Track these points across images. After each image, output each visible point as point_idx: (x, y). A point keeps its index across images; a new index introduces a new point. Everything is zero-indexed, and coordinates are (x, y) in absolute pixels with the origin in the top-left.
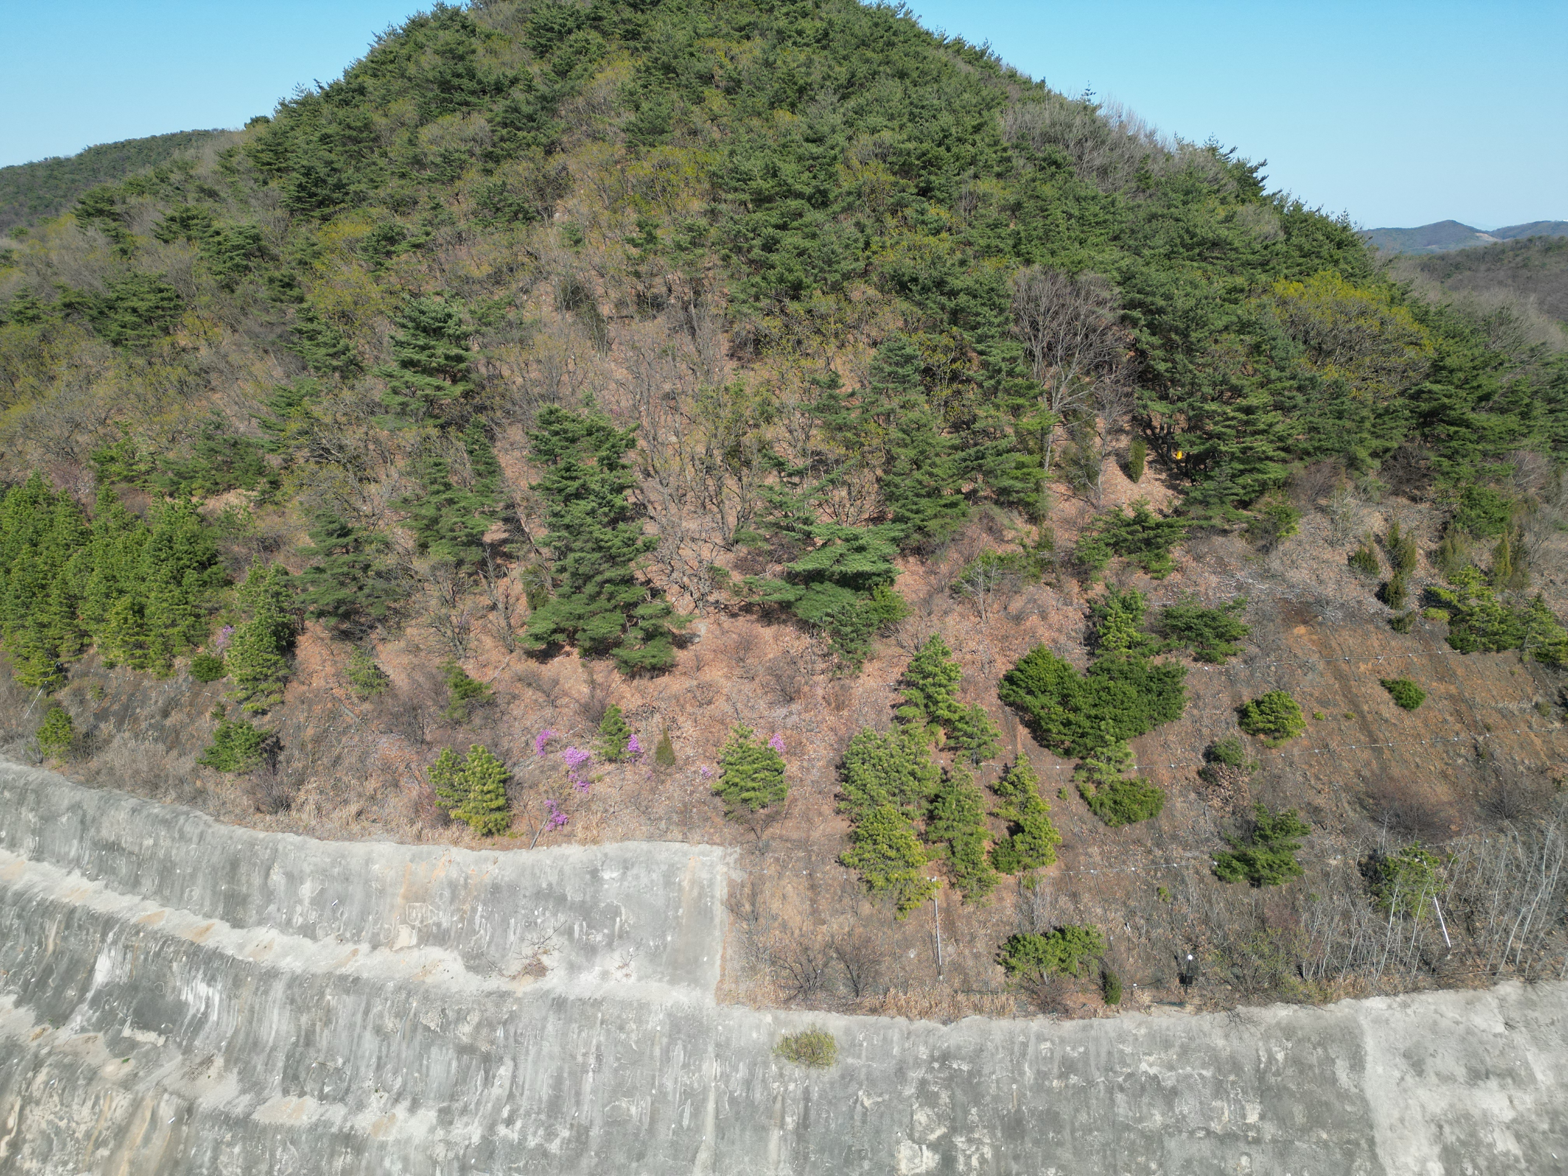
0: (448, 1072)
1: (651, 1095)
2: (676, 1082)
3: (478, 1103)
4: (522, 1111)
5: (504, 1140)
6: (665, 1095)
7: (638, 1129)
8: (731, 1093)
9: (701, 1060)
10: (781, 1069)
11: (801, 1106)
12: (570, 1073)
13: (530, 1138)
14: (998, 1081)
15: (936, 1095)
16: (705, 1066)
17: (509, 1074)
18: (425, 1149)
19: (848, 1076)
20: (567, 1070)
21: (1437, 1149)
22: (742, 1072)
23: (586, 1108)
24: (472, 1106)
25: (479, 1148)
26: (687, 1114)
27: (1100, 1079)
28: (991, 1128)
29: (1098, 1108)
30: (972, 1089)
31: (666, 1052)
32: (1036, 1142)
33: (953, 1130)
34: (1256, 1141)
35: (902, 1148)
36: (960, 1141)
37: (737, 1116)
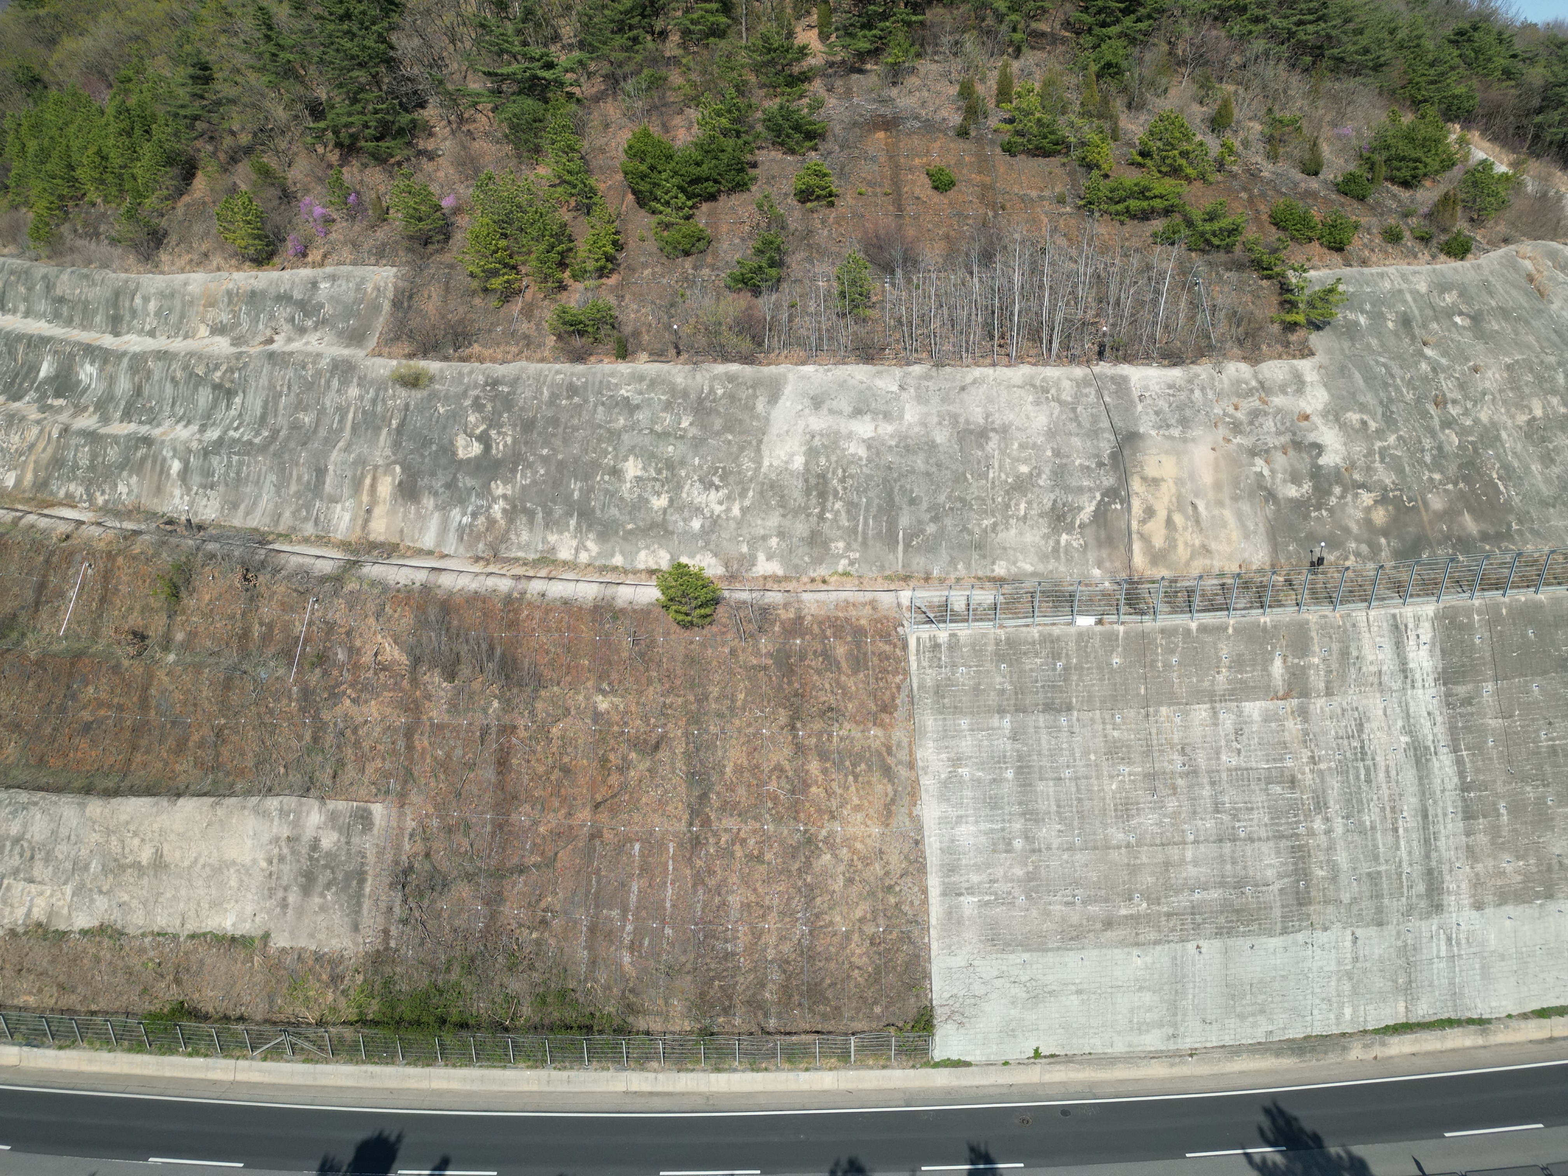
0: (207, 402)
1: (317, 410)
2: (332, 402)
3: (222, 420)
4: (245, 423)
5: (231, 437)
6: (325, 409)
8: (363, 407)
9: (348, 387)
10: (394, 392)
11: (403, 413)
12: (273, 398)
13: (246, 436)
14: (525, 398)
15: (484, 406)
16: (350, 391)
19: (434, 396)
21: (804, 448)
22: (371, 394)
23: (280, 418)
24: (218, 421)
25: (216, 442)
26: (336, 421)
27: (592, 399)
28: (514, 426)
29: (585, 416)
30: (508, 402)
31: (328, 382)
32: (539, 434)
33: (490, 426)
34: (682, 437)
35: (459, 438)
36: (493, 433)
37: (365, 421)
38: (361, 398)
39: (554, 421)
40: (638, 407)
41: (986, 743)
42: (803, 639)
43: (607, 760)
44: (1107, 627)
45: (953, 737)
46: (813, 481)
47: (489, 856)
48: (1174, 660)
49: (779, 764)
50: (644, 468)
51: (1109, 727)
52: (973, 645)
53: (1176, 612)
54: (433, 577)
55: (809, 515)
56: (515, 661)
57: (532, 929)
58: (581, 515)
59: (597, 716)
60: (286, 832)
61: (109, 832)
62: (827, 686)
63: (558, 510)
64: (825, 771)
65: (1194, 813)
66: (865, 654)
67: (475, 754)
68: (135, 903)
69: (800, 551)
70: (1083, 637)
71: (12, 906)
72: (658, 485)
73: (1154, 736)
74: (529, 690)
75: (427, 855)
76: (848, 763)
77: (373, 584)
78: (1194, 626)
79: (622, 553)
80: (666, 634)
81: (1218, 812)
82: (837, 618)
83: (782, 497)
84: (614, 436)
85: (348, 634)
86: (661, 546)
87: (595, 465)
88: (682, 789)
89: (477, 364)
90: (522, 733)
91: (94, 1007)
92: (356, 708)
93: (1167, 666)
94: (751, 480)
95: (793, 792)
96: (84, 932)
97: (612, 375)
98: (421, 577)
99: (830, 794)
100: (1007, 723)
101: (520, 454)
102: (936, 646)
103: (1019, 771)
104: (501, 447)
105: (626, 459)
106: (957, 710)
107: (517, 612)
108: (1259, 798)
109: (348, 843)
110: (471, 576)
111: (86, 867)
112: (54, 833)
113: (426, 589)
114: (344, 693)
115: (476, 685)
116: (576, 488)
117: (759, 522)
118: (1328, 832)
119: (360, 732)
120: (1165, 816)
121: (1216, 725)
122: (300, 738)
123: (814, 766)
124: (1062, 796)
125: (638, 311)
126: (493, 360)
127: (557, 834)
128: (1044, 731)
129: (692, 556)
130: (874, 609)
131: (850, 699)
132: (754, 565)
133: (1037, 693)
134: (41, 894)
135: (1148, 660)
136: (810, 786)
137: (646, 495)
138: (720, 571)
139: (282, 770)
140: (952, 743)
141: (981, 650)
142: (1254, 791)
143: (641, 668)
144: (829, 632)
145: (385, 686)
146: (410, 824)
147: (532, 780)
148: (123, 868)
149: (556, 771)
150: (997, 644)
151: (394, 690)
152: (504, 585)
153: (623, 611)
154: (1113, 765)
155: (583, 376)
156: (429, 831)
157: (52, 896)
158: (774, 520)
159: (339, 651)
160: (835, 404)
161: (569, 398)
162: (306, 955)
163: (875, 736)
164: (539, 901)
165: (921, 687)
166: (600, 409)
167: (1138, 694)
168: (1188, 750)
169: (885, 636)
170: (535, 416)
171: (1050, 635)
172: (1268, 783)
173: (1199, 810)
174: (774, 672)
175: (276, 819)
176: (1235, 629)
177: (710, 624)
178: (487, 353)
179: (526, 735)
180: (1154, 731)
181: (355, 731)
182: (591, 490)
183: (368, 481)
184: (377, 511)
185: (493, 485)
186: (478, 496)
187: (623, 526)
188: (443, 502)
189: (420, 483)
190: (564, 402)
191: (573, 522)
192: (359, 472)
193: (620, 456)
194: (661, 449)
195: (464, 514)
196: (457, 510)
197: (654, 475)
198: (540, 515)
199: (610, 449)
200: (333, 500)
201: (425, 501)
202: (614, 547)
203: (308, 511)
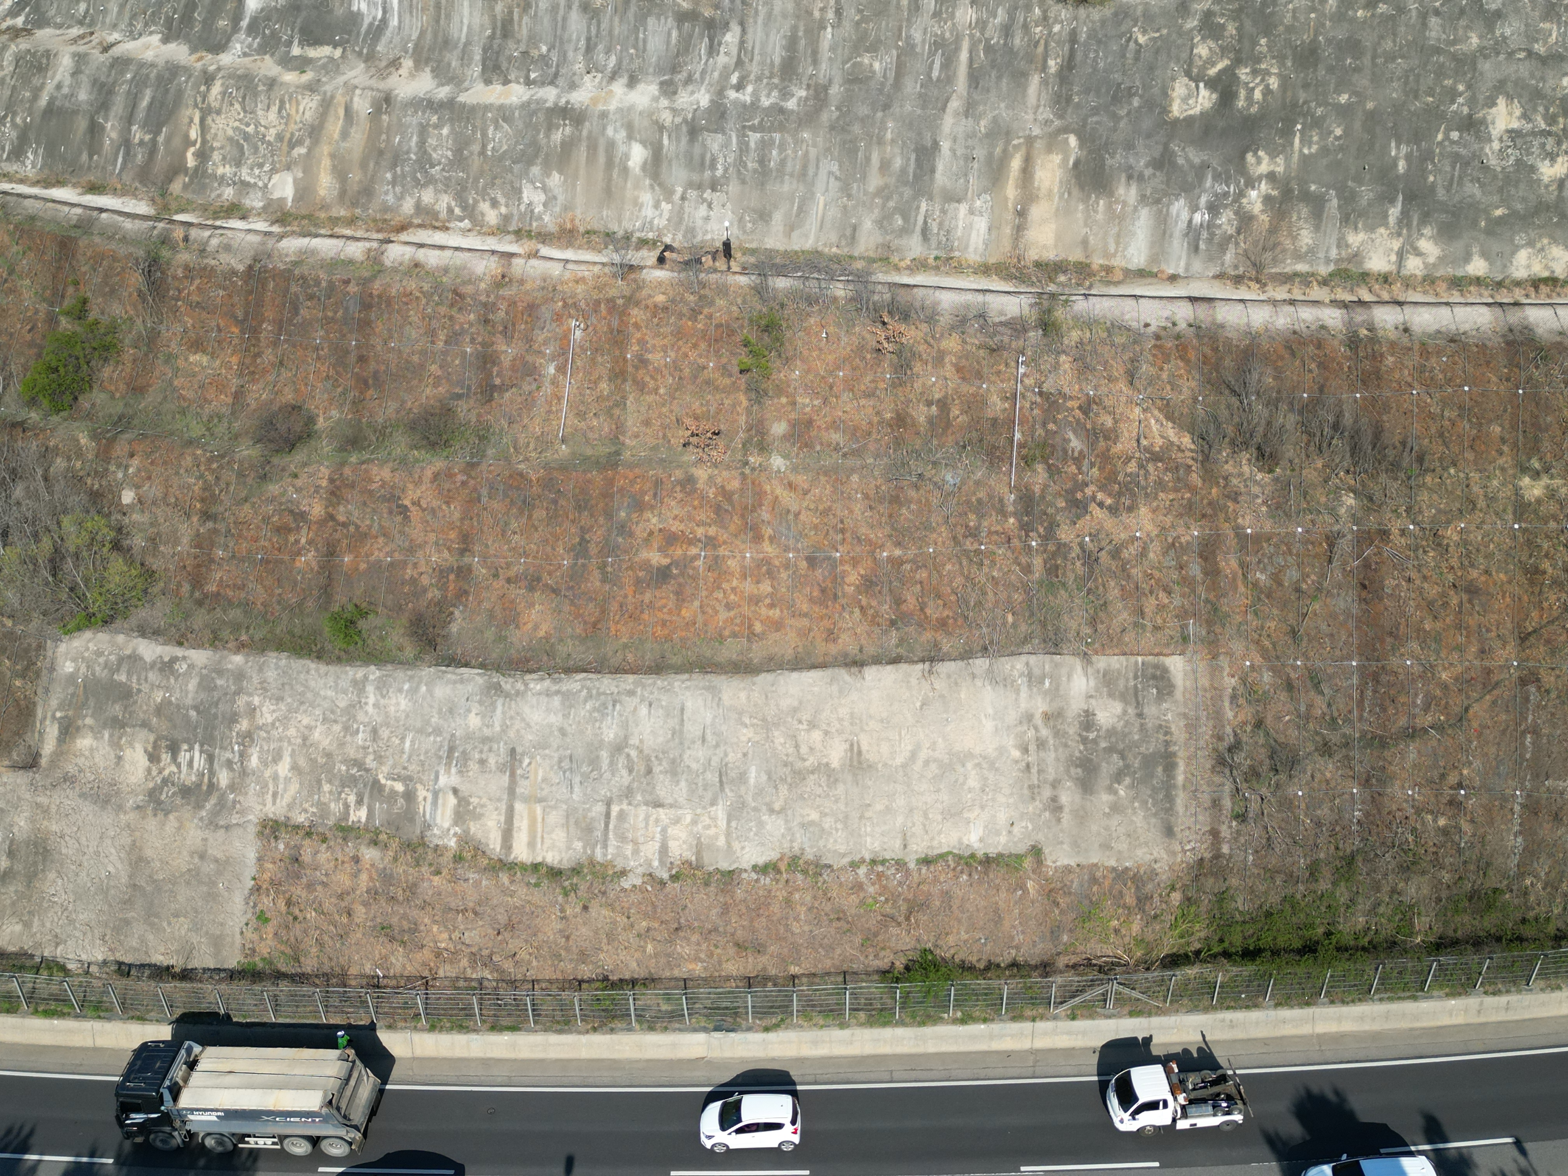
0: (668, 43)
1: (898, 47)
2: (925, 33)
3: (704, 72)
4: (752, 77)
5: (736, 102)
6: (913, 46)
7: (883, 84)
8: (988, 41)
9: (954, 7)
10: (1045, 12)
11: (1067, 47)
12: (806, 31)
13: (763, 99)
14: (1294, 11)
15: (1223, 27)
16: (958, 14)
17: (736, 40)
18: (651, 114)
19: (1123, 14)
20: (802, 28)
22: (1001, 15)
23: (824, 66)
24: (697, 76)
25: (709, 111)
26: (937, 65)
28: (1281, 59)
29: (1406, 35)
30: (1264, 19)
32: (1331, 69)
33: (1238, 61)
35: (1177, 85)
36: (1244, 73)
37: (993, 64)
38: (982, 24)
39: (1353, 46)
43: (1538, 572)
47: (1361, 718)
50: (1525, 116)
54: (1202, 311)
56: (1378, 434)
57: (1436, 815)
58: (1410, 198)
59: (1522, 508)
60: (1040, 706)
61: (767, 725)
63: (1366, 193)
67: (1320, 575)
68: (828, 823)
71: (635, 842)
72: (1550, 142)
74: (1403, 476)
75: (1259, 724)
79: (1485, 255)
84: (1465, 64)
85: (1085, 409)
86: (1554, 240)
87: (1434, 115)
90: (1400, 541)
91: (794, 970)
92: (1114, 520)
96: (763, 869)
98: (1184, 313)
101: (1294, 105)
104: (1258, 95)
105: (1491, 103)
107: (1376, 357)
109: (1140, 715)
111: (742, 777)
112: (678, 733)
114: (1094, 498)
115: (1311, 474)
116: (1399, 155)
119: (1125, 554)
122: (1027, 569)
127: (1464, 682)
134: (677, 821)
137: (1529, 160)
139: (1010, 618)
145: (1160, 484)
146: (1230, 682)
148: (800, 775)
149: (1457, 591)
151: (1176, 490)
152: (1333, 318)
153: (1556, 347)
156: (1258, 690)
157: (694, 822)
159: (1071, 435)
162: (1099, 874)
164: (1443, 776)
166: (1433, 21)
170: (1314, 40)
175: (1024, 690)
179: (1406, 542)
181: (1115, 554)
182: (1428, 156)
183: (1016, 163)
184: (1036, 212)
185: (1250, 158)
186: (1217, 177)
187: (1486, 211)
188: (1155, 190)
189: (1109, 162)
190: (1360, 13)
191: (1394, 212)
192: (998, 150)
193: (1481, 97)
194: (1551, 83)
195: (1194, 209)
196: (1182, 201)
197: (1543, 126)
198: (1335, 202)
199: (1461, 88)
200: (952, 197)
201: (1121, 191)
202: (1468, 247)
203: (906, 219)
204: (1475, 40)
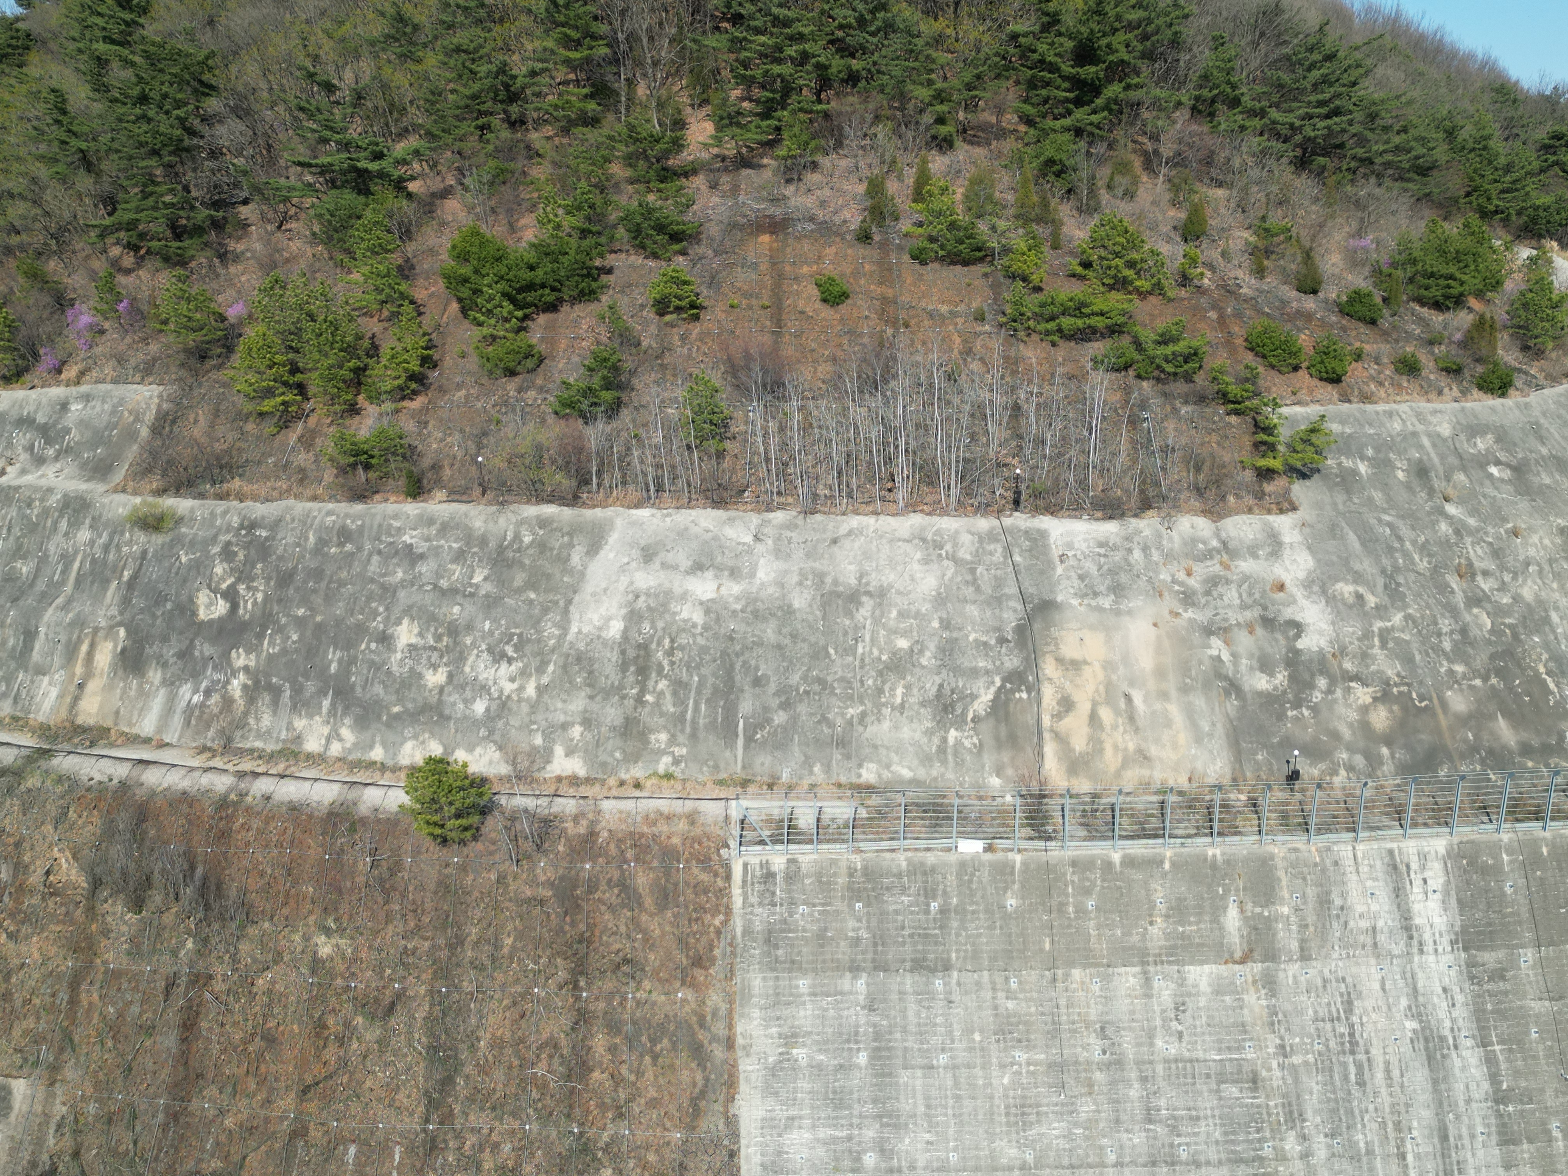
1: (39, 557)
2: (57, 547)
6: (47, 557)
7: (23, 583)
8: (93, 555)
10: (131, 535)
11: (138, 563)
14: (286, 545)
16: (80, 535)
19: (178, 541)
21: (624, 611)
22: (105, 539)
26: (58, 571)
27: (368, 547)
28: (268, 579)
29: (357, 568)
30: (263, 550)
31: (55, 523)
32: (297, 589)
33: (239, 580)
34: (472, 595)
35: (200, 595)
36: (241, 588)
37: (92, 572)
38: (92, 543)
40: (422, 557)
41: (832, 1013)
42: (595, 863)
43: (325, 1027)
44: (999, 856)
45: (788, 1004)
46: (631, 653)
48: (1090, 904)
49: (552, 1037)
50: (421, 635)
51: (1001, 995)
52: (819, 875)
53: (1092, 838)
54: (136, 771)
55: (624, 697)
56: (219, 886)
58: (338, 693)
59: (316, 964)
62: (623, 929)
63: (310, 687)
64: (612, 1049)
65: (1117, 1121)
66: (676, 885)
67: (155, 1012)
69: (610, 745)
70: (966, 867)
72: (435, 655)
73: (1063, 1010)
74: (234, 925)
75: (76, 1155)
76: (644, 1038)
77: (60, 780)
78: (1116, 857)
79: (384, 745)
80: (416, 853)
81: (1150, 1121)
82: (642, 835)
83: (591, 673)
84: (388, 592)
85: (18, 845)
86: (433, 735)
87: (361, 630)
88: (420, 1069)
89: (235, 503)
90: (219, 986)
92: (11, 945)
93: (1081, 911)
94: (553, 651)
95: (568, 1077)
97: (396, 517)
98: (121, 771)
99: (617, 1080)
100: (861, 984)
101: (271, 614)
102: (769, 876)
103: (876, 1054)
104: (249, 606)
105: (399, 622)
106: (794, 966)
107: (230, 819)
108: (1207, 1103)
110: (183, 771)
113: (124, 785)
115: (168, 918)
116: (334, 658)
117: (560, 705)
118: (1305, 1156)
119: (13, 980)
120: (1076, 1125)
121: (1149, 996)
123: (599, 1043)
124: (934, 1093)
125: (441, 441)
126: (255, 498)
127: (248, 1130)
128: (912, 998)
129: (470, 749)
130: (693, 823)
131: (652, 947)
132: (548, 762)
133: (904, 944)
135: (1054, 903)
136: (591, 1070)
137: (419, 669)
138: (504, 769)
140: (786, 1012)
141: (829, 883)
142: (1200, 1093)
143: (380, 900)
144: (629, 854)
145: (52, 917)
146: (60, 1110)
147: (224, 1051)
149: (258, 1039)
150: (851, 875)
151: (63, 922)
152: (222, 783)
153: (363, 821)
154: (1006, 1049)
155: (360, 517)
156: (82, 1120)
158: (578, 703)
159: (4, 868)
160: (670, 557)
161: (341, 544)
163: (684, 1001)
165: (747, 932)
166: (376, 558)
167: (1042, 950)
168: (1109, 1032)
169: (704, 861)
170: (295, 568)
171: (922, 864)
172: (1220, 1082)
173: (1123, 1117)
174: (554, 909)
176: (1173, 864)
177: (475, 838)
178: (247, 488)
179: (224, 987)
180: (1063, 1002)
181: (7, 977)
182: (352, 661)
183: (84, 648)
184: (92, 686)
185: (234, 654)
186: (215, 668)
187: (387, 708)
188: (173, 675)
189: (148, 651)
190: (333, 550)
191: (326, 703)
192: (75, 636)
193: (393, 618)
194: (444, 609)
195: (196, 691)
196: (189, 685)
197: (432, 642)
198: (288, 693)
199: (381, 609)
200: (41, 671)
201: (151, 674)
202: (374, 736)
203: (8, 686)
204: (400, 574)
